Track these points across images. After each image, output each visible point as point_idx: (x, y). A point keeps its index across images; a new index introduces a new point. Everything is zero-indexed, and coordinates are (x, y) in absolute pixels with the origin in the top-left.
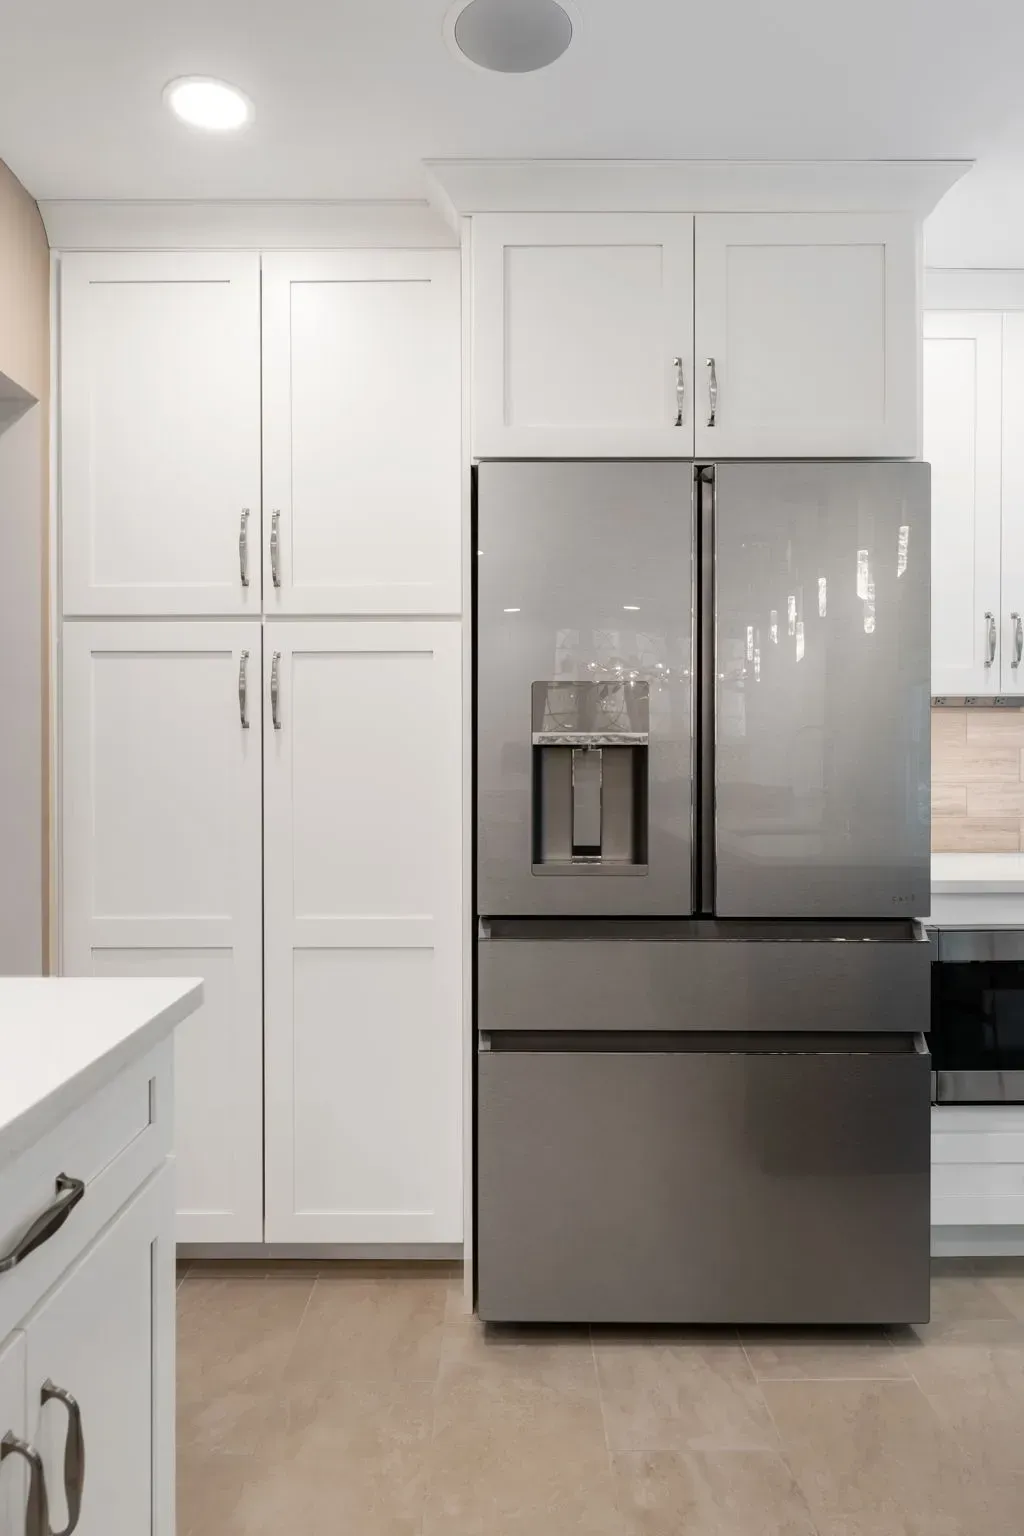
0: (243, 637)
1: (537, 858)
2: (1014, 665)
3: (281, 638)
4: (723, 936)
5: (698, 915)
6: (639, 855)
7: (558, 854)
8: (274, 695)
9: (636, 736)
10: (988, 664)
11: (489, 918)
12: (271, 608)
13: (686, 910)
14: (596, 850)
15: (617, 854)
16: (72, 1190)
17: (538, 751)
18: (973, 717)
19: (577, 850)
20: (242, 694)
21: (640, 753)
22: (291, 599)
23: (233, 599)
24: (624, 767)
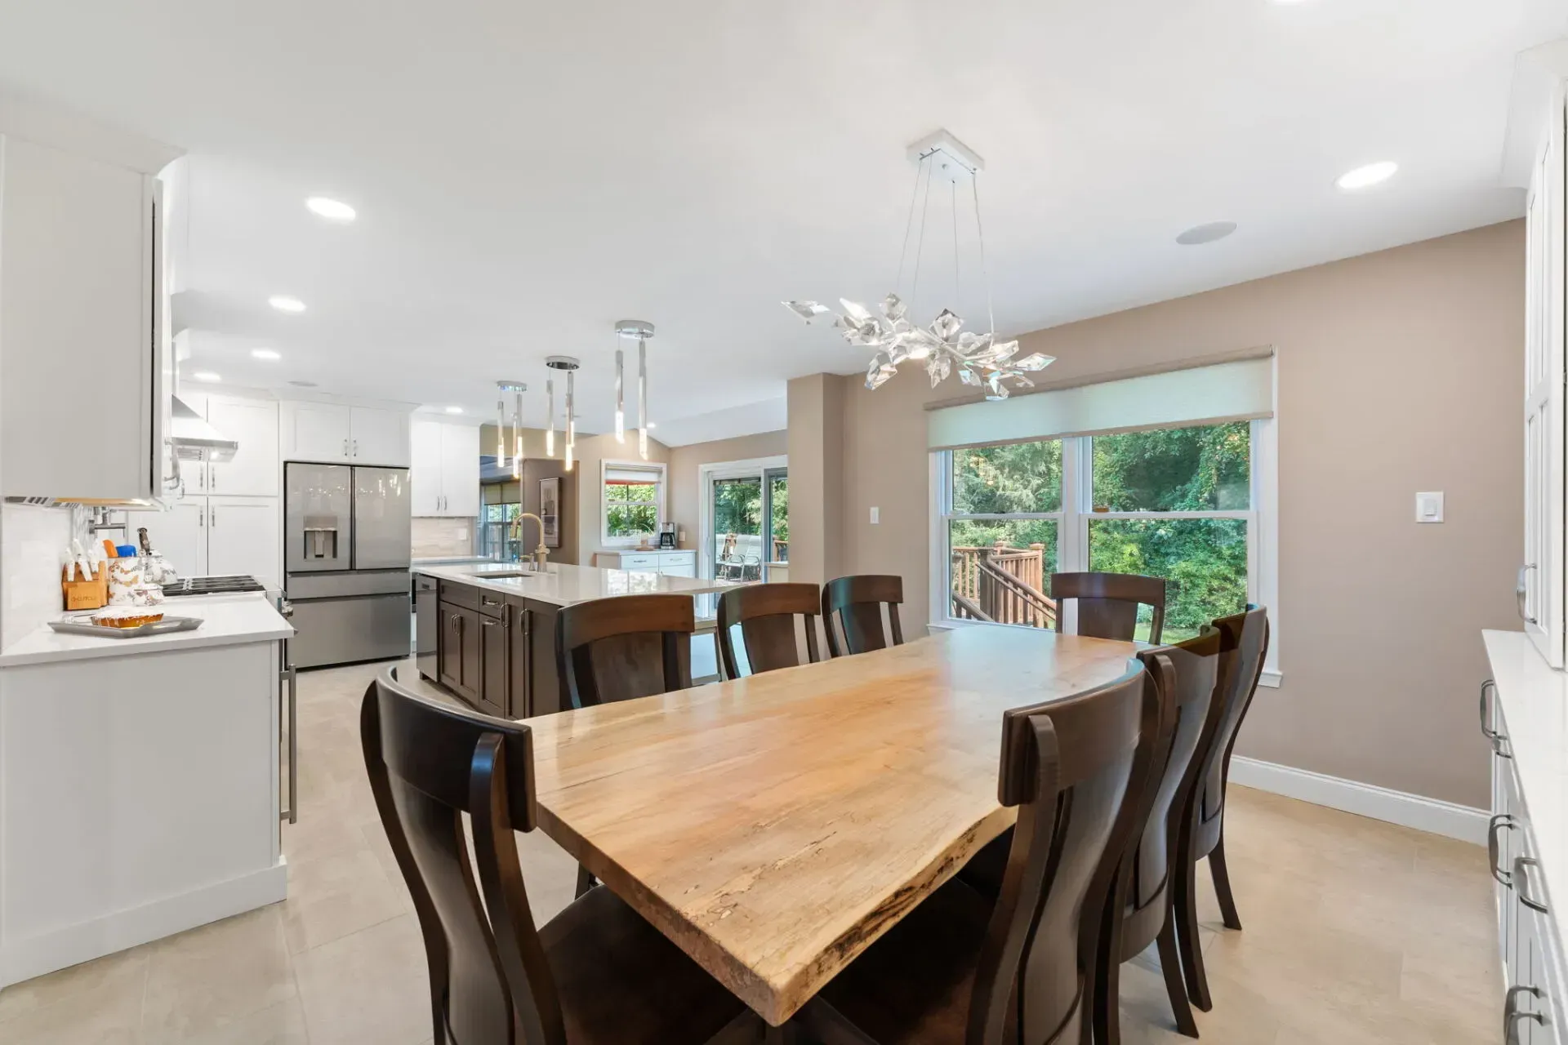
0: (202, 501)
1: (305, 557)
2: (446, 509)
3: (213, 501)
4: (358, 573)
5: (351, 569)
6: (335, 555)
7: (311, 556)
8: (213, 517)
9: (333, 529)
10: (438, 509)
11: (290, 573)
12: (211, 491)
13: (347, 567)
14: (322, 556)
15: (328, 556)
17: (305, 532)
18: (440, 521)
19: (317, 556)
20: (201, 516)
21: (335, 533)
22: (217, 492)
23: (196, 489)
24: (331, 535)
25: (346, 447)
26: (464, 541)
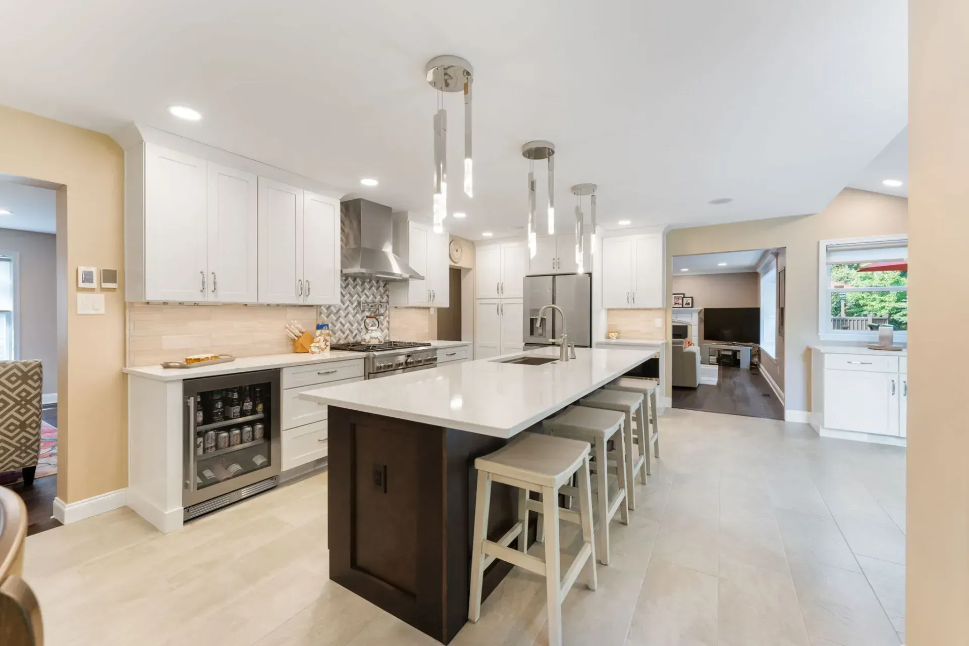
0: (498, 302)
1: (531, 335)
2: (634, 302)
3: (504, 301)
7: (536, 334)
8: (502, 310)
9: (544, 317)
10: (628, 302)
11: (526, 344)
16: (455, 354)
17: (531, 319)
20: (498, 310)
21: (545, 320)
22: (504, 296)
23: (496, 295)
25: (553, 263)
26: (658, 328)
